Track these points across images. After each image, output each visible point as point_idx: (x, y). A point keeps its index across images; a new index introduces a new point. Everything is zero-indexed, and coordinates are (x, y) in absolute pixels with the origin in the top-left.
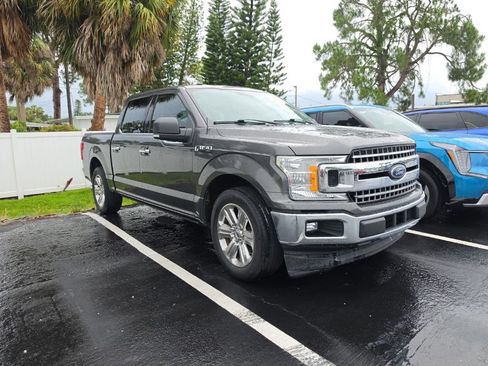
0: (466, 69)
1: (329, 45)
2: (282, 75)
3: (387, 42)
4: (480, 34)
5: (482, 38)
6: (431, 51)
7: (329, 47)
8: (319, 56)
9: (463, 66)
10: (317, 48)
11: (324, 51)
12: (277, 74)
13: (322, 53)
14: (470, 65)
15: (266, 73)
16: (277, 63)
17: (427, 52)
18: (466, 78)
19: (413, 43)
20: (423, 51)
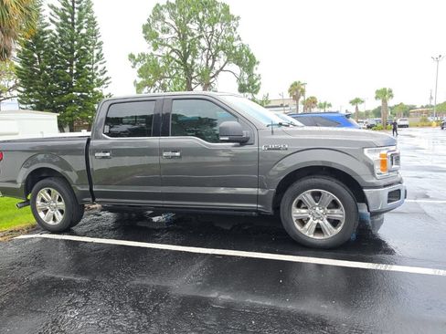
0: (249, 85)
1: (143, 55)
2: (106, 79)
3: (190, 57)
4: (257, 60)
5: (258, 63)
6: (224, 69)
7: (143, 56)
8: (135, 64)
9: (246, 82)
10: (132, 57)
11: (139, 60)
12: (101, 77)
13: (137, 61)
14: (252, 83)
15: (90, 76)
16: (100, 67)
17: (221, 69)
18: (249, 91)
19: (210, 62)
20: (218, 69)
